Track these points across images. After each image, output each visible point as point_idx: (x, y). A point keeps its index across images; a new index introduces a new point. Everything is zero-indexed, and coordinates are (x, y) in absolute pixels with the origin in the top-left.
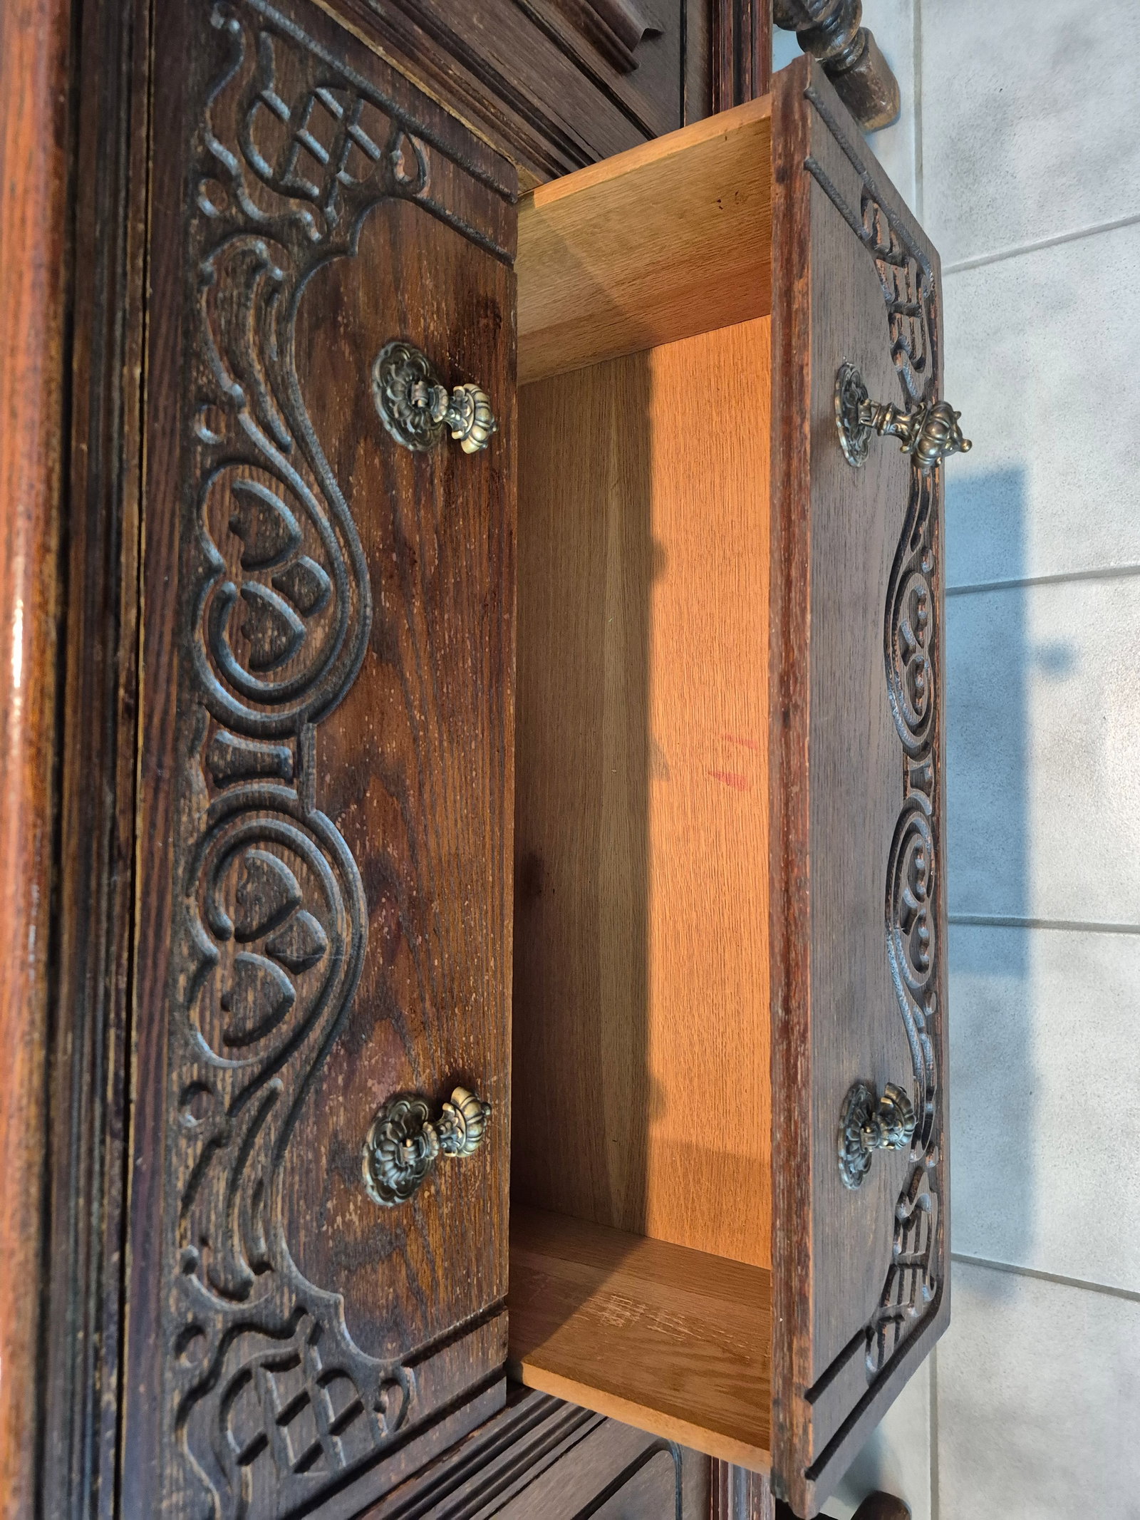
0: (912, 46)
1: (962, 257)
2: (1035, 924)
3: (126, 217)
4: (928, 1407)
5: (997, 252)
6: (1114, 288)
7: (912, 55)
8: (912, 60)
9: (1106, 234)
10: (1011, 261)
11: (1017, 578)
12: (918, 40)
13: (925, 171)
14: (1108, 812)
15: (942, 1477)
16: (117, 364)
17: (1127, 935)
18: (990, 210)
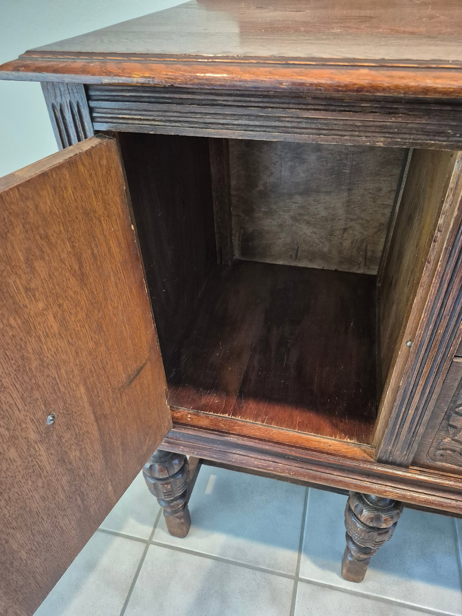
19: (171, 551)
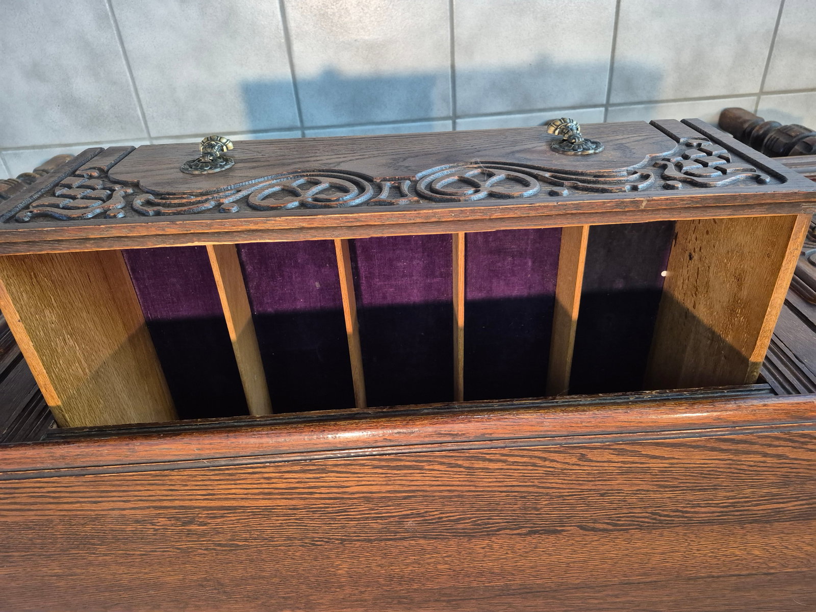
0: (37, 150)
1: (139, 119)
2: (453, 67)
3: (197, 425)
4: (677, 103)
5: (137, 103)
6: (153, 47)
7: (41, 150)
8: (44, 150)
9: (127, 52)
10: (141, 96)
11: (292, 84)
12: (33, 147)
13: (98, 140)
14: (399, 36)
15: (708, 94)
16: (256, 423)
17: (455, 25)
18: (116, 108)
19: (736, 93)
